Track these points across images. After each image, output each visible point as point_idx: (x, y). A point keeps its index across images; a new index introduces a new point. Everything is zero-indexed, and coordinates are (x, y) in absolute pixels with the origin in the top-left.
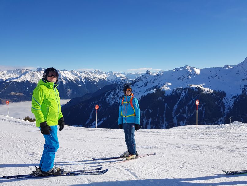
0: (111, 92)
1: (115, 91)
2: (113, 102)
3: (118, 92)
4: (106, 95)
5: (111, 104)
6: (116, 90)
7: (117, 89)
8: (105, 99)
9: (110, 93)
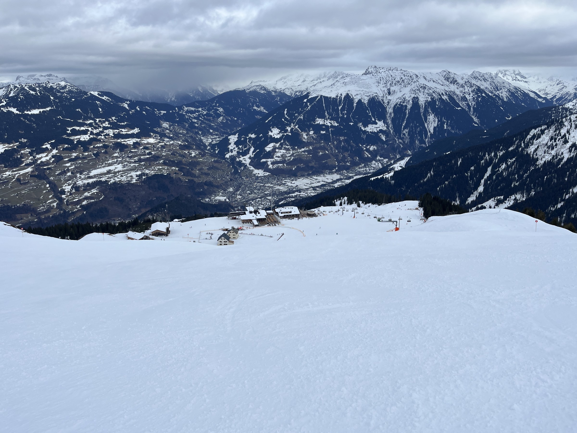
0: (545, 129)
1: (558, 129)
2: (548, 158)
3: (568, 132)
4: (529, 137)
5: (542, 162)
6: (562, 125)
7: (566, 123)
8: (527, 146)
9: (543, 132)
